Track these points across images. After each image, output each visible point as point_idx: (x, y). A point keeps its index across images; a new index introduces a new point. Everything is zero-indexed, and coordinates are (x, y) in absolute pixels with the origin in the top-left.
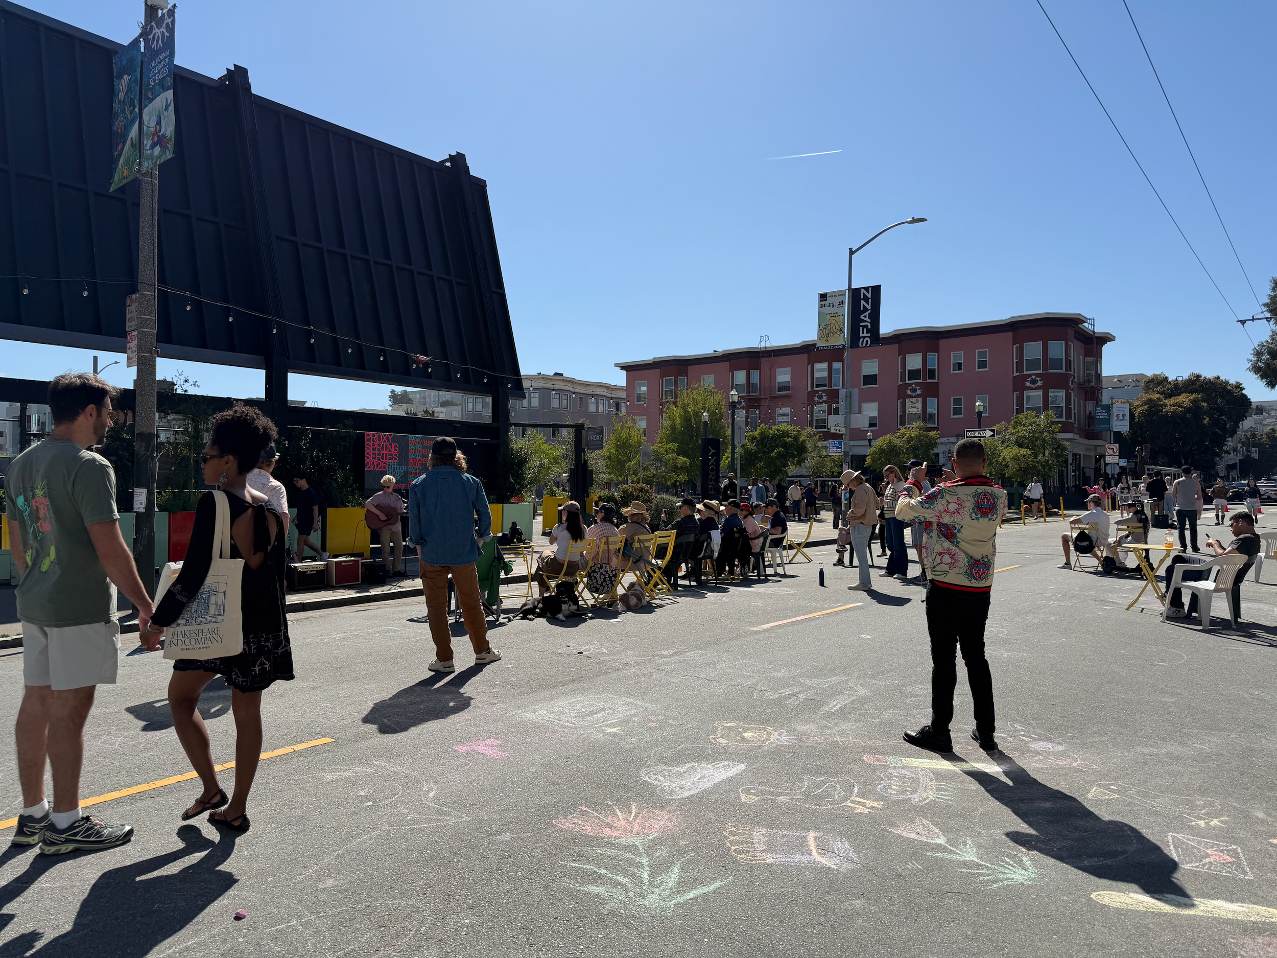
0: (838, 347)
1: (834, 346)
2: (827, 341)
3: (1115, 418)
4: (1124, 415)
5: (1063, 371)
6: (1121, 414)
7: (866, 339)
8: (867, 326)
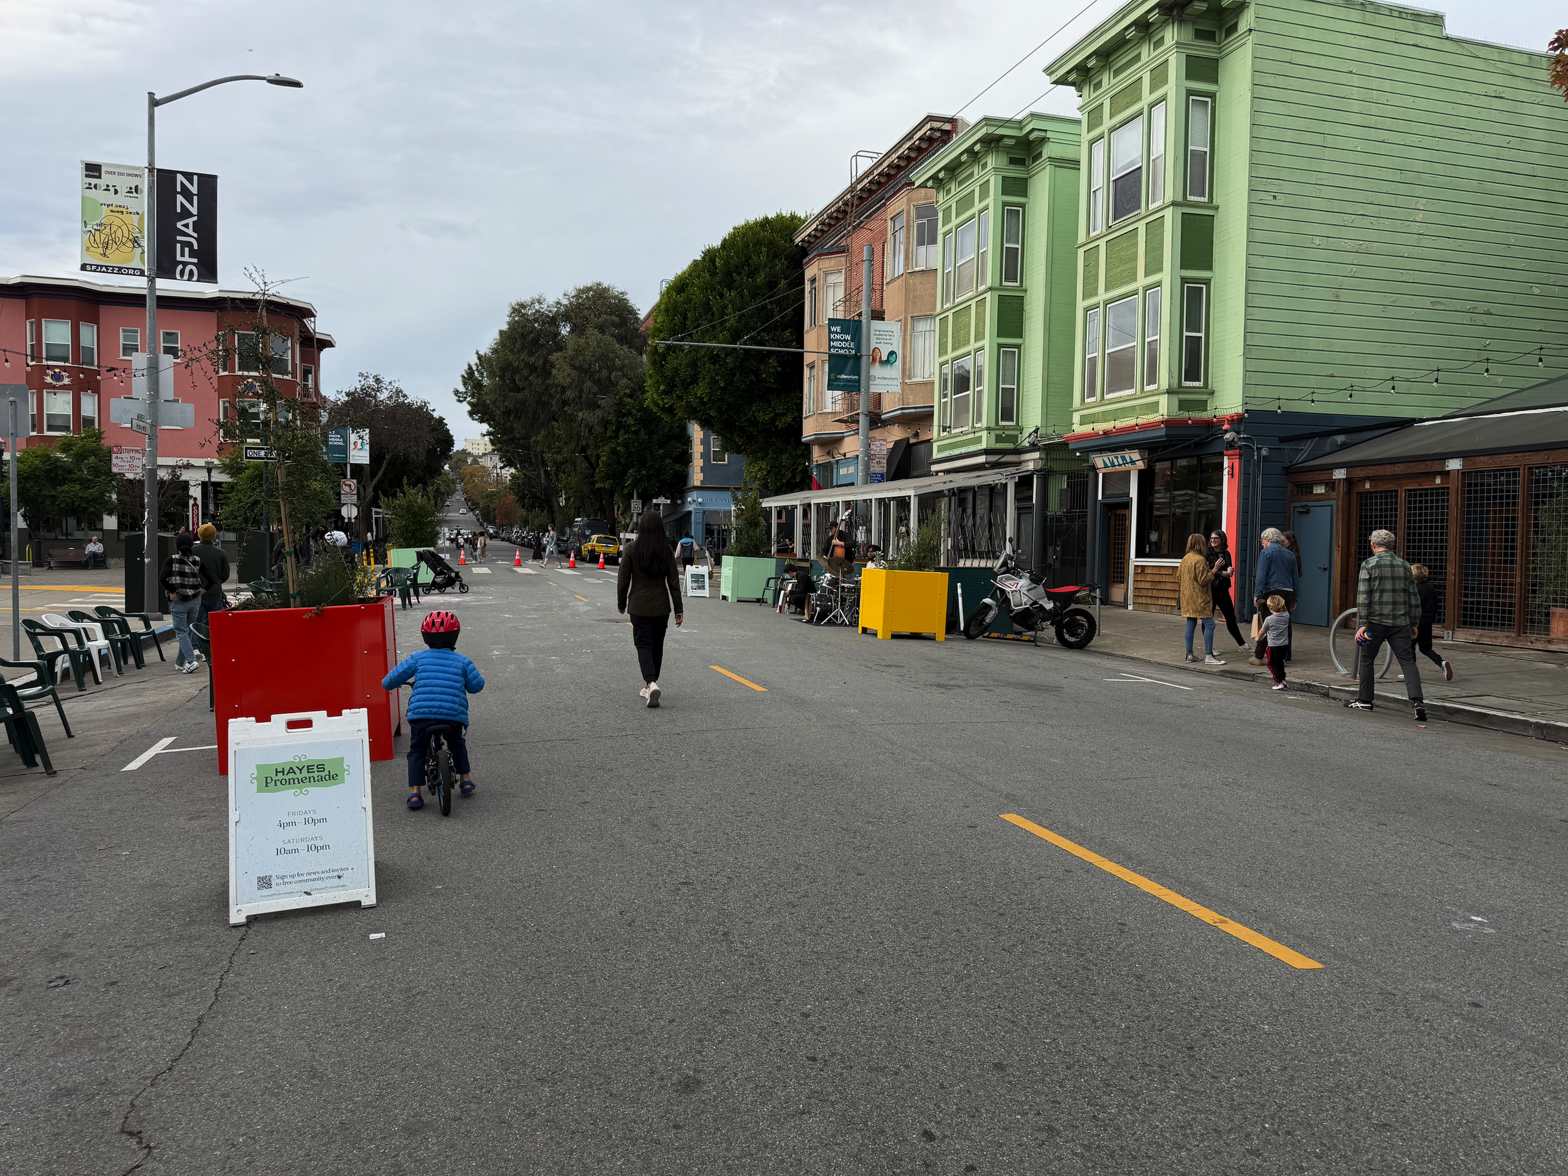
2: (105, 256)
3: (352, 446)
4: (362, 445)
5: (289, 377)
7: (189, 267)
8: (190, 245)
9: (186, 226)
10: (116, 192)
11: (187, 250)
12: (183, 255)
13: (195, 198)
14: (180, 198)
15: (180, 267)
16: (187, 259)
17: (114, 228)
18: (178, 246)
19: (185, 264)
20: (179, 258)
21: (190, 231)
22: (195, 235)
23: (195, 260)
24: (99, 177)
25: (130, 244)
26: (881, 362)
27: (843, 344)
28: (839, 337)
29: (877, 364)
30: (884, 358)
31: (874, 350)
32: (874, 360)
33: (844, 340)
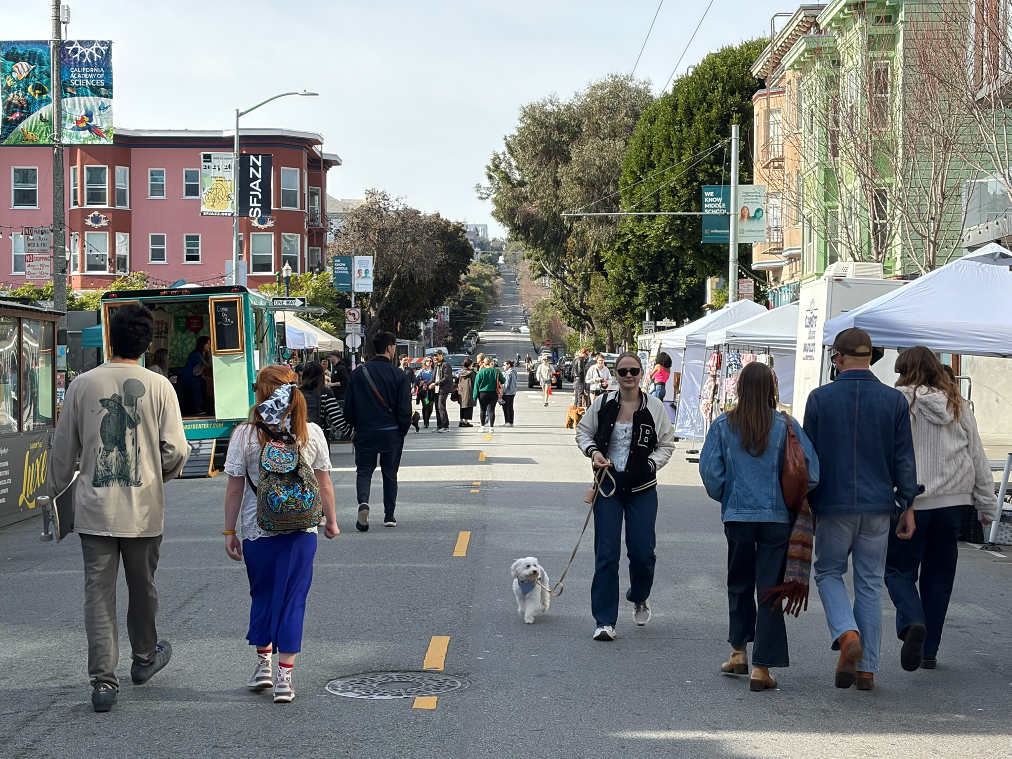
0: (226, 214)
1: (221, 213)
2: (213, 206)
3: (357, 275)
4: (366, 271)
5: (298, 209)
6: (364, 269)
7: (256, 209)
8: (257, 196)
9: (255, 185)
10: (219, 169)
11: (255, 199)
12: (253, 203)
13: (260, 169)
14: (252, 169)
15: (252, 209)
16: (255, 204)
17: (218, 190)
18: (251, 197)
19: (254, 208)
20: (251, 205)
21: (257, 188)
22: (260, 190)
23: (260, 205)
24: (210, 161)
25: (226, 199)
26: (749, 217)
27: (715, 206)
28: (712, 200)
29: (746, 220)
30: (752, 215)
31: (743, 209)
32: (743, 216)
33: (717, 202)
